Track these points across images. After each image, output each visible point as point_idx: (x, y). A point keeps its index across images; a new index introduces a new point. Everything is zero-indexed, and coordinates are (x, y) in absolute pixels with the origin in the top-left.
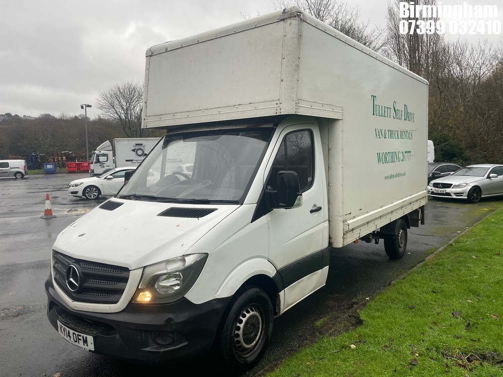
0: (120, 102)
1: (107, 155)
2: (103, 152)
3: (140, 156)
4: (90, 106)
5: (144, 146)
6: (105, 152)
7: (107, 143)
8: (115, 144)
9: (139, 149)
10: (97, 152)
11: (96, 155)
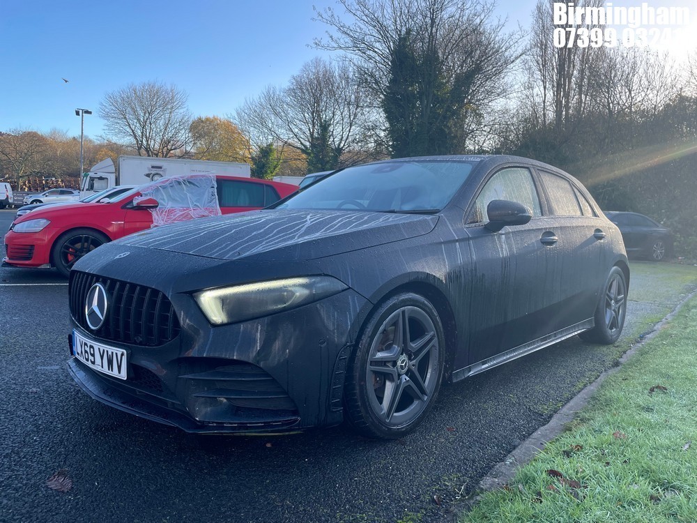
0: (135, 111)
1: (107, 179)
2: (100, 174)
4: (90, 113)
5: (164, 171)
6: (104, 175)
7: (108, 161)
8: (121, 163)
9: (157, 174)
10: (91, 174)
11: (88, 178)
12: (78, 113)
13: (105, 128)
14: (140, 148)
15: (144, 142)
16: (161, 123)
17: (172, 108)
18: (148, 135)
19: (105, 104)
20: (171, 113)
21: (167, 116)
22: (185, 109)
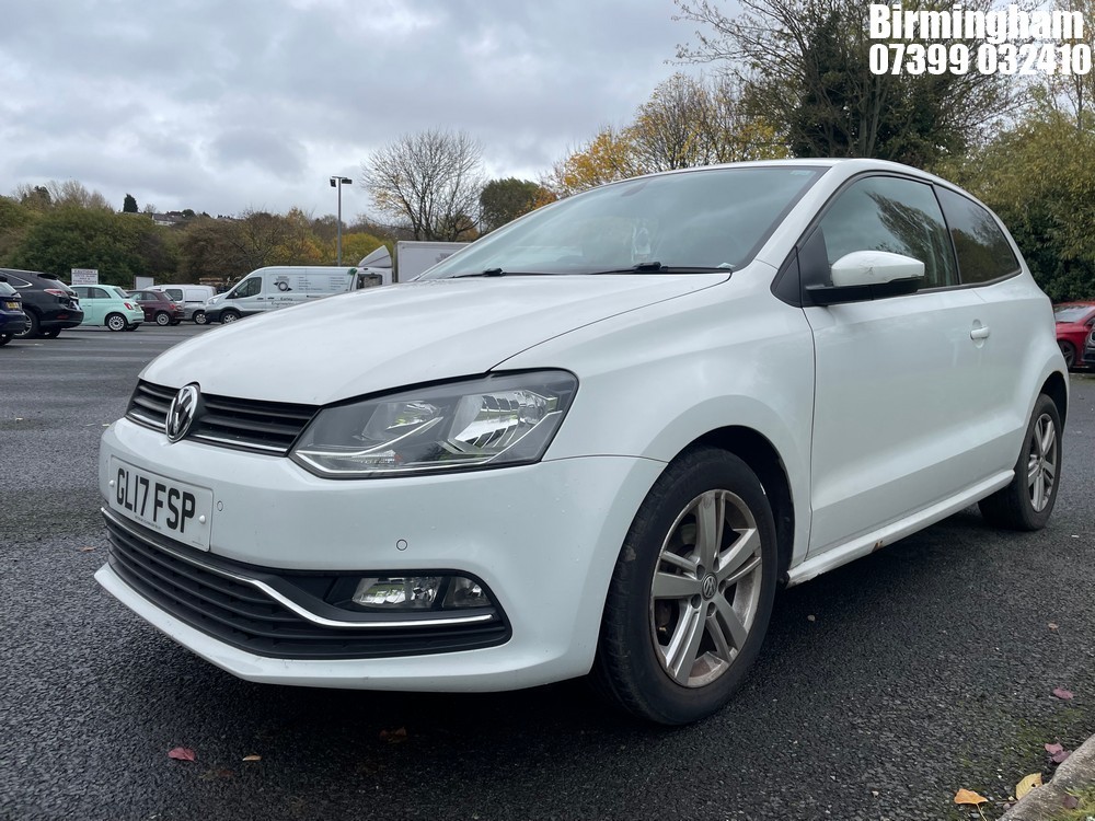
0: (410, 175)
1: (381, 276)
2: (371, 270)
4: (349, 182)
6: (377, 271)
7: (382, 250)
8: (399, 253)
10: (360, 270)
11: (356, 276)
12: (333, 184)
13: (371, 202)
14: (417, 230)
15: (424, 222)
16: (447, 190)
17: (461, 168)
18: (427, 209)
19: (369, 168)
20: (459, 175)
21: (455, 180)
22: (479, 169)
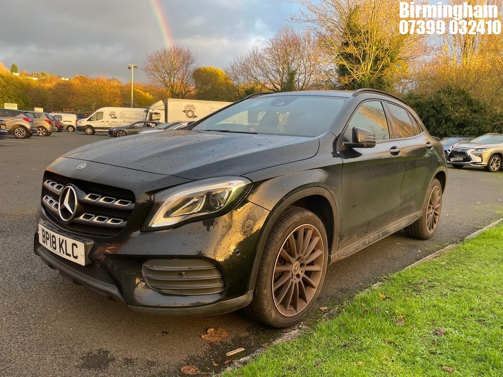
1: (160, 114)
2: (156, 111)
3: (190, 117)
5: (194, 108)
6: (158, 111)
7: (161, 102)
8: (168, 103)
9: (190, 111)
10: (151, 111)
11: (149, 113)
